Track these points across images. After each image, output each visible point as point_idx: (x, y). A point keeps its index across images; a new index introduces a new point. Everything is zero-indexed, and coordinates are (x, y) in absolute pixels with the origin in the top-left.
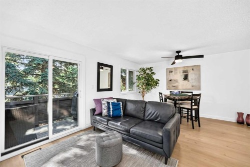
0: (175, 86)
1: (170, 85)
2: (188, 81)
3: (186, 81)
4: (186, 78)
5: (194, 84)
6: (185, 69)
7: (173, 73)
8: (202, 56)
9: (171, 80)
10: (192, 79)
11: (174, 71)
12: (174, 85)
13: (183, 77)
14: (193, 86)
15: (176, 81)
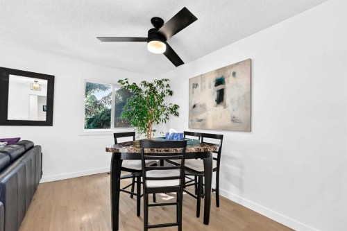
0: (201, 120)
1: (194, 118)
2: (225, 107)
3: (221, 107)
4: (220, 98)
5: (236, 114)
6: (219, 77)
7: (199, 89)
9: (194, 106)
10: (232, 101)
11: (199, 84)
12: (200, 117)
13: (215, 96)
14: (234, 120)
15: (204, 107)
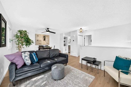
0: (40, 43)
1: (38, 43)
2: (45, 41)
4: (45, 40)
6: (44, 36)
7: (39, 37)
8: (55, 33)
9: (38, 40)
10: (47, 40)
13: (43, 39)
14: (47, 43)
15: (41, 41)
